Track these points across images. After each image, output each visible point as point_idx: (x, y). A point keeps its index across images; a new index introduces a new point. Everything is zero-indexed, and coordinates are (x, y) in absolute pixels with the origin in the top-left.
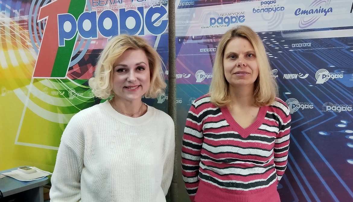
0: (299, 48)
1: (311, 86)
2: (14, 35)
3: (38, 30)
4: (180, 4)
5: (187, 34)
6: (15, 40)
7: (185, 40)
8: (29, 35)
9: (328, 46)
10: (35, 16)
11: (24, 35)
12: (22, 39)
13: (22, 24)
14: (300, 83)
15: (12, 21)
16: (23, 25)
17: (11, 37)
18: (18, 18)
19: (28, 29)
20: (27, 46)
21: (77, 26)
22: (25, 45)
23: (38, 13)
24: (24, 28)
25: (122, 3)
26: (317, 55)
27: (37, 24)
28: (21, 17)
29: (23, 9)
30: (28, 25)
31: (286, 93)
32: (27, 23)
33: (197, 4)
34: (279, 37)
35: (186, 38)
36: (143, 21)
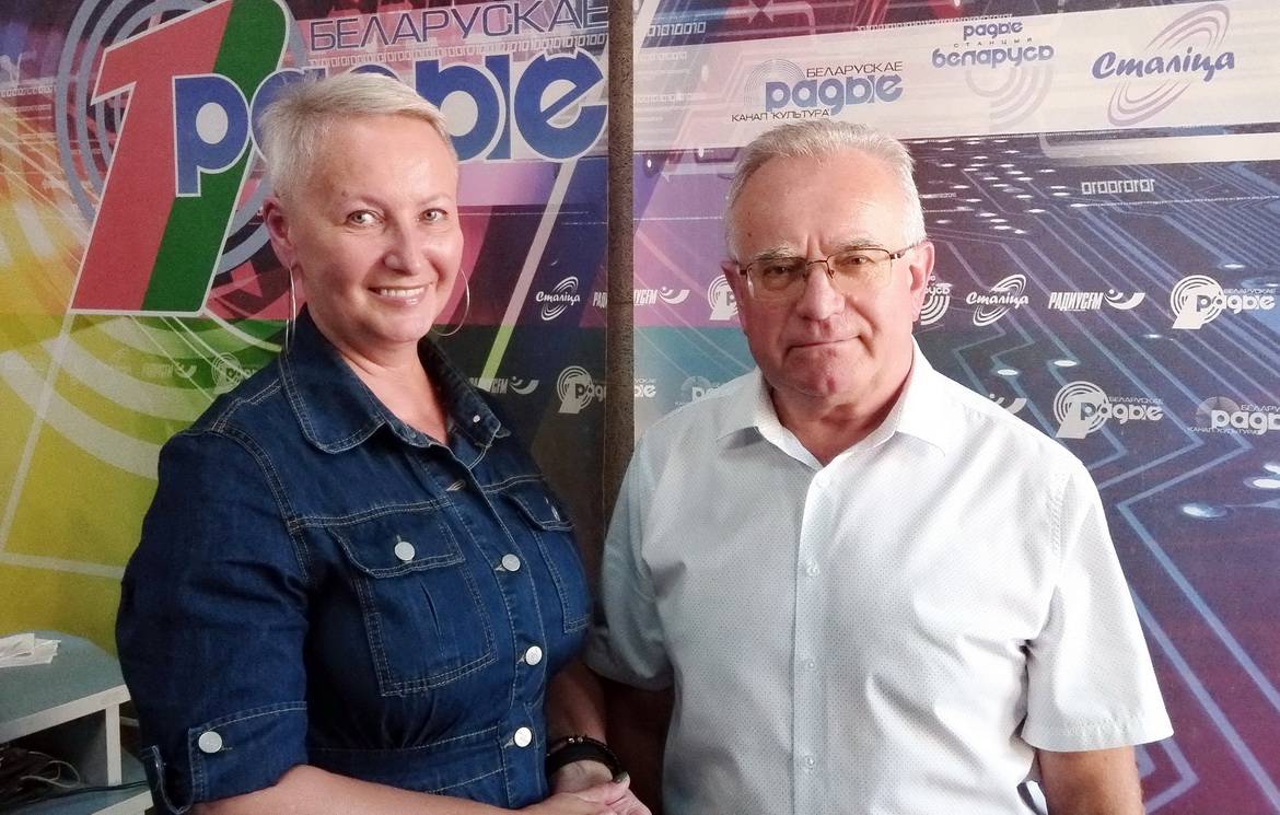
0: (1106, 197)
1: (1152, 336)
3: (92, 134)
4: (651, 29)
5: (675, 143)
7: (667, 162)
8: (58, 154)
9: (1217, 192)
10: (81, 78)
11: (36, 150)
12: (27, 167)
13: (31, 108)
14: (1114, 326)
16: (35, 113)
18: (13, 87)
19: (52, 126)
20: (49, 193)
21: (250, 122)
22: (42, 191)
24: (37, 125)
25: (425, 40)
26: (1178, 226)
27: (91, 111)
28: (27, 82)
29: (33, 55)
30: (53, 113)
31: (1061, 363)
32: (49, 106)
33: (718, 32)
34: (1033, 157)
35: (674, 157)
36: (505, 110)
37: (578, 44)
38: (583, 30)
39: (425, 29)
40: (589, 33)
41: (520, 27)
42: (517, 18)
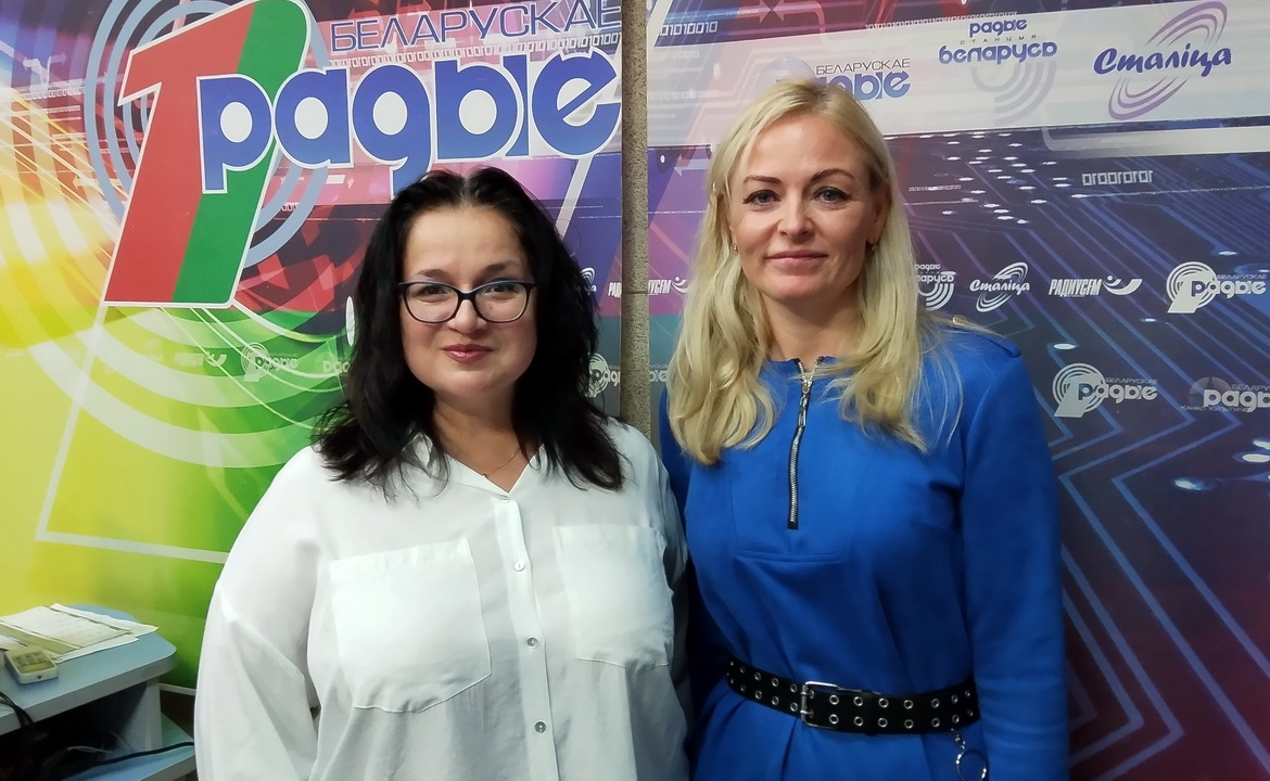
0: (1108, 188)
1: (1148, 320)
2: (29, 152)
3: (120, 134)
4: (664, 29)
5: (688, 139)
6: (35, 168)
7: (680, 158)
8: (87, 152)
9: (1212, 183)
10: (109, 81)
11: (67, 150)
12: (58, 166)
13: (62, 109)
14: (1112, 311)
15: (20, 99)
16: (65, 114)
17: (17, 156)
18: (42, 88)
19: (81, 127)
20: (81, 191)
21: (273, 121)
22: (72, 187)
23: (121, 70)
24: (66, 125)
25: (444, 40)
26: (1173, 214)
27: (118, 112)
28: (57, 84)
29: (62, 58)
30: (82, 113)
31: (1059, 346)
32: (78, 108)
33: (728, 31)
34: (1036, 149)
35: (688, 153)
36: (523, 107)
37: (592, 44)
38: (597, 29)
39: (444, 29)
40: (603, 32)
41: (537, 26)
42: (534, 19)
